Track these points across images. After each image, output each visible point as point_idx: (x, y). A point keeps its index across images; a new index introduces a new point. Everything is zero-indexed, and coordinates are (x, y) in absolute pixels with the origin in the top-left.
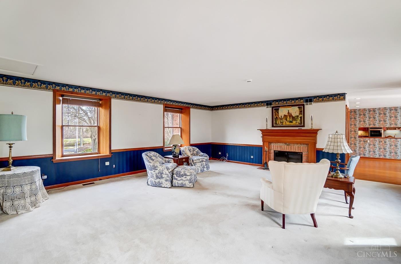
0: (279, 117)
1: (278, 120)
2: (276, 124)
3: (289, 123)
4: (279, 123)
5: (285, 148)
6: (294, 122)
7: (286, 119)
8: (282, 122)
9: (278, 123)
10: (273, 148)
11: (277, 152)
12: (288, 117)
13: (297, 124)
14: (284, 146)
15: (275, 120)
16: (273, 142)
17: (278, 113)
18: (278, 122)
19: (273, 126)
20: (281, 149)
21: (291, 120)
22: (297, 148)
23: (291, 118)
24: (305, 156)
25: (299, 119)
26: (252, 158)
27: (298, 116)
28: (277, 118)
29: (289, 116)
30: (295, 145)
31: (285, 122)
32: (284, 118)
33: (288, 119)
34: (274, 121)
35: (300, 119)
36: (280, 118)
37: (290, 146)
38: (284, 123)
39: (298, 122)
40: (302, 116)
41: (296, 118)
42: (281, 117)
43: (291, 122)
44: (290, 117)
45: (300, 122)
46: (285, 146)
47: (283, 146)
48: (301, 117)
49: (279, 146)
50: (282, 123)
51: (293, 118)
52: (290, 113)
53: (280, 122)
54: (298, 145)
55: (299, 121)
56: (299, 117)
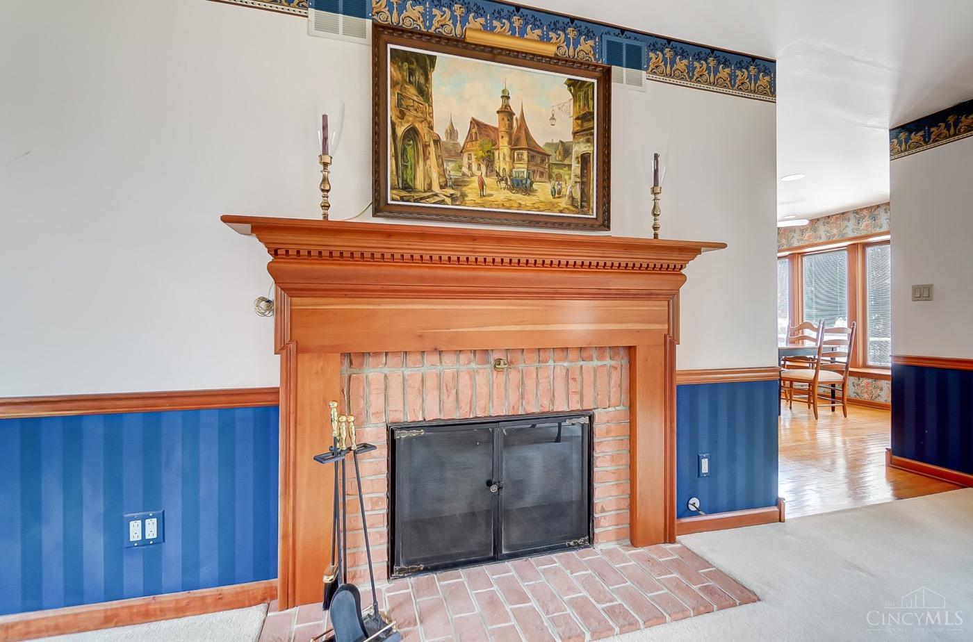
0: (436, 131)
1: (426, 158)
2: (407, 187)
3: (509, 194)
4: (436, 188)
5: (483, 390)
6: (543, 189)
7: (489, 160)
8: (454, 174)
9: (420, 183)
10: (377, 402)
11: (414, 433)
12: (504, 145)
13: (564, 202)
14: (472, 379)
15: (401, 155)
16: (377, 354)
17: (424, 93)
18: (427, 175)
19: (379, 206)
20: (449, 402)
21: (522, 169)
22: (560, 387)
23: (520, 159)
24: (608, 432)
25: (576, 167)
26: (144, 542)
27: (566, 150)
28: (412, 133)
29: (510, 135)
30: (551, 363)
31: (482, 184)
32: (476, 145)
33: (502, 164)
34: (391, 162)
35: (578, 172)
36: (437, 141)
37: (514, 376)
38: (472, 192)
39: (566, 190)
40: (592, 149)
41: (555, 158)
42: (452, 133)
43: (520, 185)
44: (514, 145)
45: (578, 196)
46: (480, 379)
47: (464, 380)
48: (585, 159)
49: (431, 383)
50: (457, 184)
51: (537, 154)
52: (517, 115)
53: (443, 173)
54: (565, 359)
55: (570, 186)
56: (574, 156)
